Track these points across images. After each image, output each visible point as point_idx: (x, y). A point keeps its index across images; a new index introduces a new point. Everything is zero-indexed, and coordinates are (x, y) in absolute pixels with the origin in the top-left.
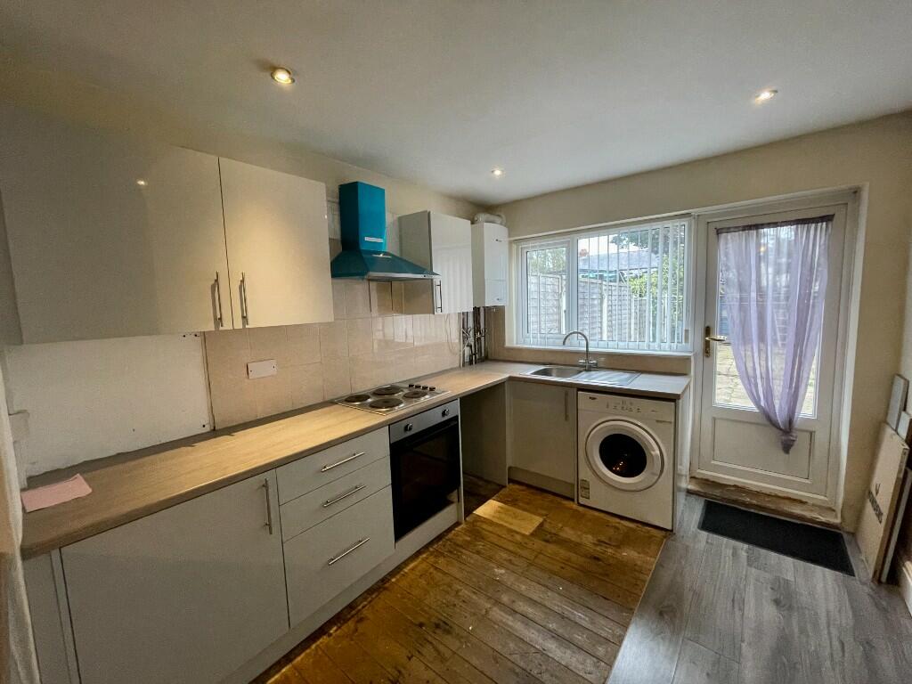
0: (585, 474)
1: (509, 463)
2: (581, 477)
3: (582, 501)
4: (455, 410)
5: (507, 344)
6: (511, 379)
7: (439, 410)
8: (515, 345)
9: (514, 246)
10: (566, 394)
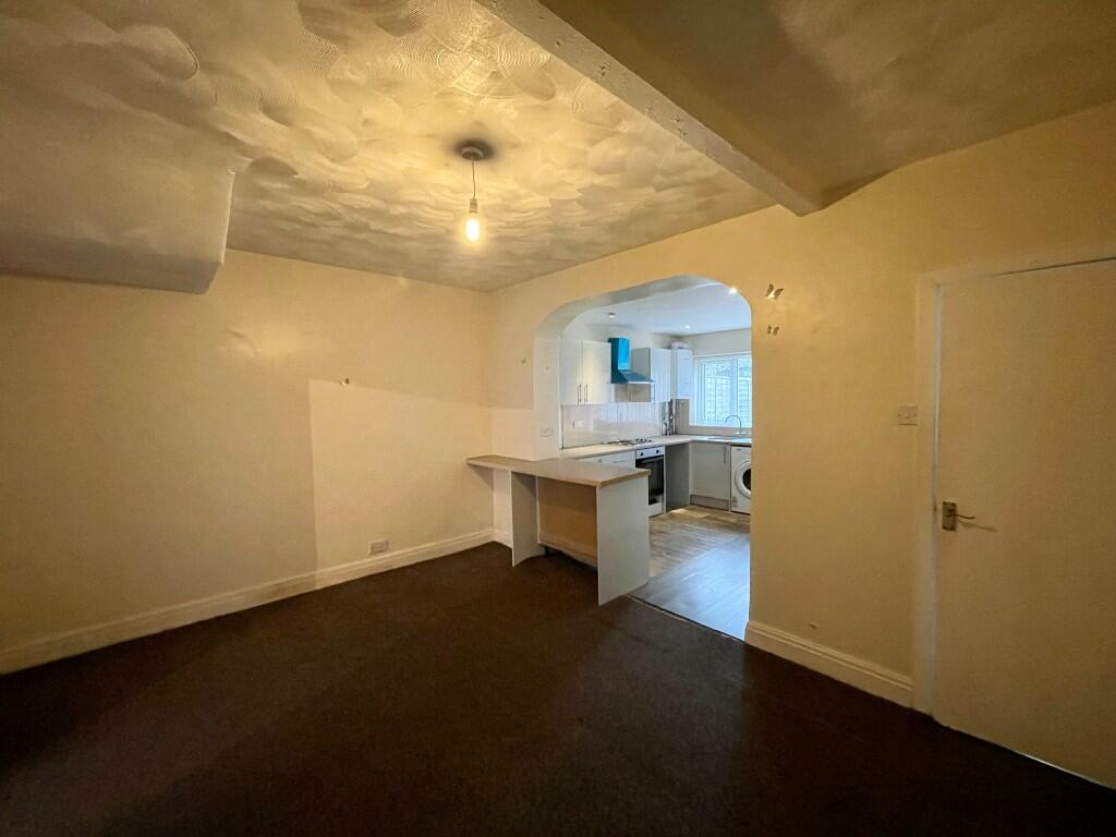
0: (735, 493)
1: (691, 492)
2: (733, 494)
3: (734, 509)
4: (662, 451)
5: (691, 424)
6: (693, 441)
7: (655, 450)
8: (695, 424)
9: (696, 361)
10: (725, 448)
